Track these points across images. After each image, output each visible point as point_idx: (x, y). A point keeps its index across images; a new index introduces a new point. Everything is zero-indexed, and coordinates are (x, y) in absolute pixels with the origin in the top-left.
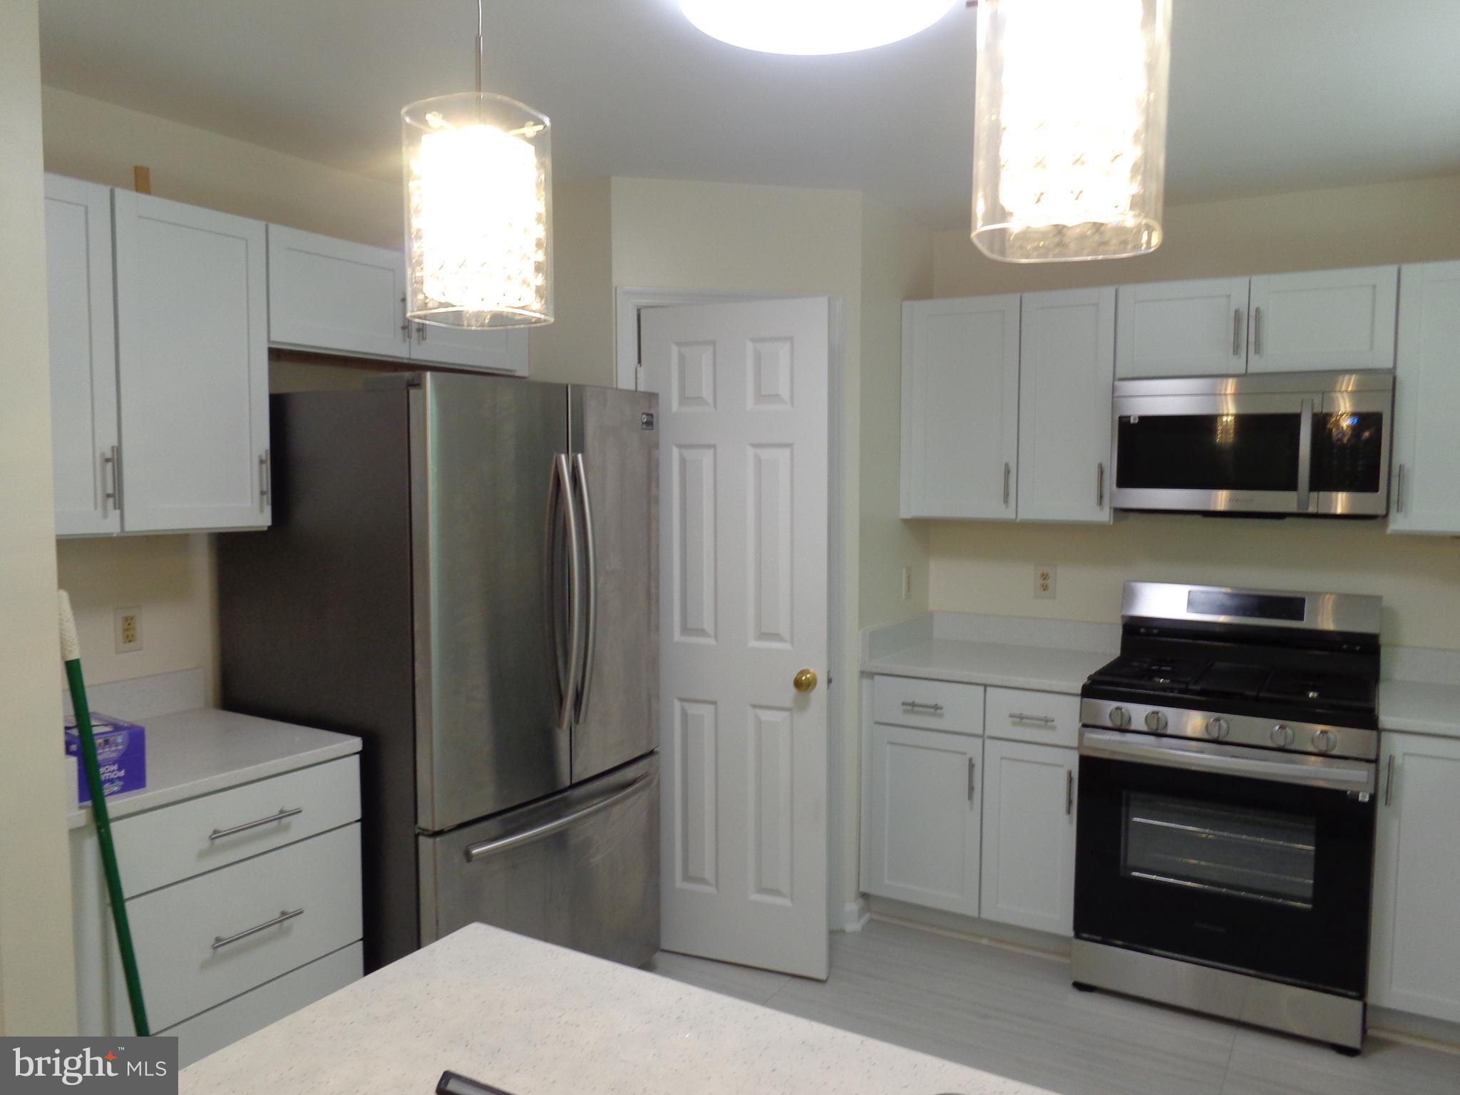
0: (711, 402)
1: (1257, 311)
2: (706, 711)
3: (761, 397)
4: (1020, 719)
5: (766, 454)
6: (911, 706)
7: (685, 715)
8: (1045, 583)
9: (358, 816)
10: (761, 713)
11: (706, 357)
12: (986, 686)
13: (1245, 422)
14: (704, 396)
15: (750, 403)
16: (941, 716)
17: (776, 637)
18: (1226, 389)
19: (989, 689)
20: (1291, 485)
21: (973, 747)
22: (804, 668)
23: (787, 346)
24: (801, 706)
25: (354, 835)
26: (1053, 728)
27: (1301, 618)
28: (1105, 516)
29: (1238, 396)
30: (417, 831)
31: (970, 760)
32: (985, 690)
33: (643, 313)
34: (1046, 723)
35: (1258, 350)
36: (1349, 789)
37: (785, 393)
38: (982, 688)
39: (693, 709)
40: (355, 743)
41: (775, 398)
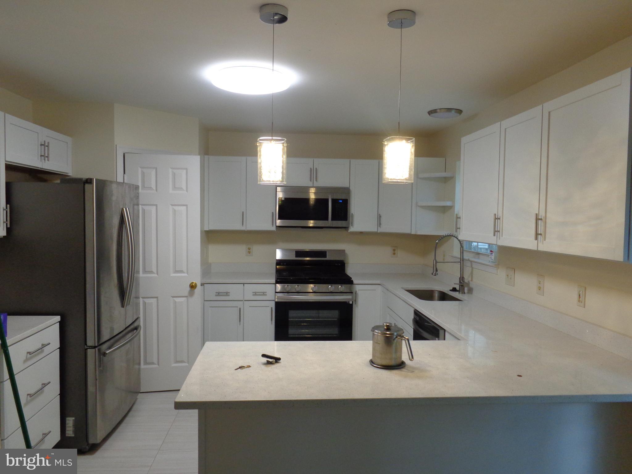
0: (154, 188)
1: (316, 169)
2: (154, 301)
3: (175, 188)
4: (255, 294)
5: (176, 208)
6: (218, 294)
7: (145, 303)
8: (249, 252)
9: (59, 347)
10: (175, 299)
11: (153, 173)
12: (244, 284)
13: (317, 200)
14: (152, 187)
15: (171, 191)
16: (229, 295)
17: (182, 272)
18: (312, 191)
19: (245, 284)
20: (327, 219)
21: (240, 304)
22: (192, 282)
23: (185, 171)
24: (191, 294)
25: (57, 353)
26: (266, 295)
27: (326, 257)
28: (274, 228)
29: (315, 193)
30: (86, 347)
31: (240, 309)
32: (244, 285)
33: (126, 155)
34: (264, 294)
35: (316, 180)
36: (347, 301)
37: (184, 187)
38: (243, 285)
39: (147, 301)
40: (58, 318)
41: (181, 189)
